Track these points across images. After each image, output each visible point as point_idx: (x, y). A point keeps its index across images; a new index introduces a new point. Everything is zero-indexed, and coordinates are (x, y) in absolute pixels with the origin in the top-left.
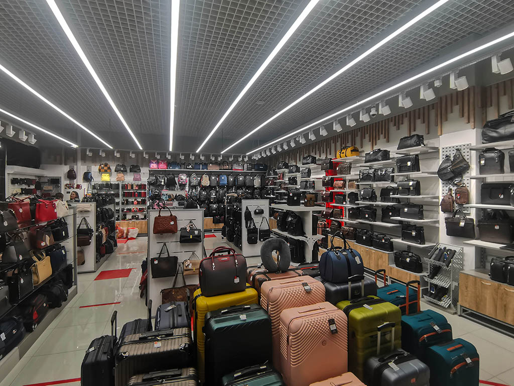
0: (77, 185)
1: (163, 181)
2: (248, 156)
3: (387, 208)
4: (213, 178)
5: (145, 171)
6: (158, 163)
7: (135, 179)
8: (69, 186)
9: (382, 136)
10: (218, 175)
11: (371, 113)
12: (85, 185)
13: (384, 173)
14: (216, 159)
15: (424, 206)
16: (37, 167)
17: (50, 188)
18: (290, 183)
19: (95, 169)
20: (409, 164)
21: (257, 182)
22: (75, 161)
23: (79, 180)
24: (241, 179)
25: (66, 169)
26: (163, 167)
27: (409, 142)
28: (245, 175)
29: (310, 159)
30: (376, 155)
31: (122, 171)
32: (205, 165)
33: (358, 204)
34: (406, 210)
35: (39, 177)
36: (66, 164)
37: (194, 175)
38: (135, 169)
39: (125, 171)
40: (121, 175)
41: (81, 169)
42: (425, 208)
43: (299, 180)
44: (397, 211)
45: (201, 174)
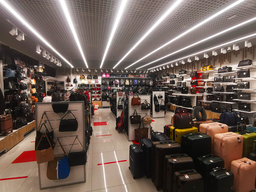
0: (71, 85)
1: (108, 83)
2: (148, 71)
3: (229, 95)
4: (131, 81)
5: (100, 78)
6: (106, 74)
7: (96, 82)
8: (68, 85)
9: (226, 60)
10: (133, 80)
11: (228, 50)
12: (74, 85)
13: (229, 78)
14: (133, 72)
15: (251, 94)
16: (54, 77)
17: (60, 86)
18: (171, 84)
19: (78, 77)
20: (245, 74)
21: (151, 83)
22: (70, 74)
23: (72, 83)
24: (144, 82)
25: (66, 77)
26: (108, 76)
27: (245, 63)
28: (145, 79)
29: (183, 72)
30: (225, 69)
31: (90, 78)
32: (127, 75)
33: (213, 93)
34: (241, 96)
35: (56, 81)
36: (66, 76)
37: (122, 80)
38: (96, 77)
39: (91, 78)
40: (89, 80)
41: (72, 77)
42: (251, 95)
43: (176, 82)
44: (235, 96)
45: (125, 80)
